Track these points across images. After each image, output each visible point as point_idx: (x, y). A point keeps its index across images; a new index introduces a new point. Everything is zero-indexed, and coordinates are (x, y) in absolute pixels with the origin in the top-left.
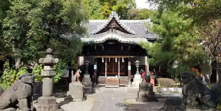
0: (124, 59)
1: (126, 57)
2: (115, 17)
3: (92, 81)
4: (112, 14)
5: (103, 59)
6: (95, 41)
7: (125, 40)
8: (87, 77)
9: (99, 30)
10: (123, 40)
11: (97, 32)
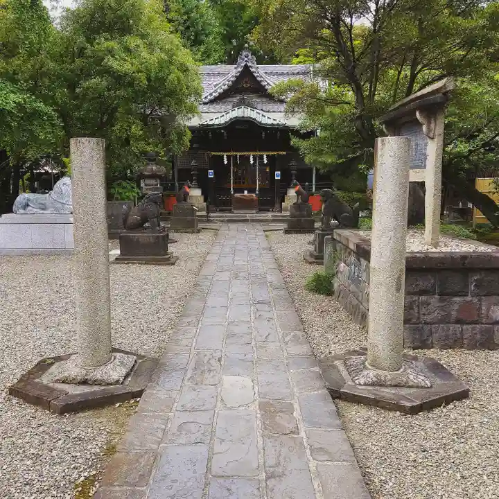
0: (268, 156)
1: (271, 153)
2: (250, 64)
3: (205, 200)
4: (243, 57)
5: (225, 157)
6: (211, 123)
7: (270, 122)
8: (196, 193)
9: (216, 94)
10: (265, 121)
11: (212, 97)
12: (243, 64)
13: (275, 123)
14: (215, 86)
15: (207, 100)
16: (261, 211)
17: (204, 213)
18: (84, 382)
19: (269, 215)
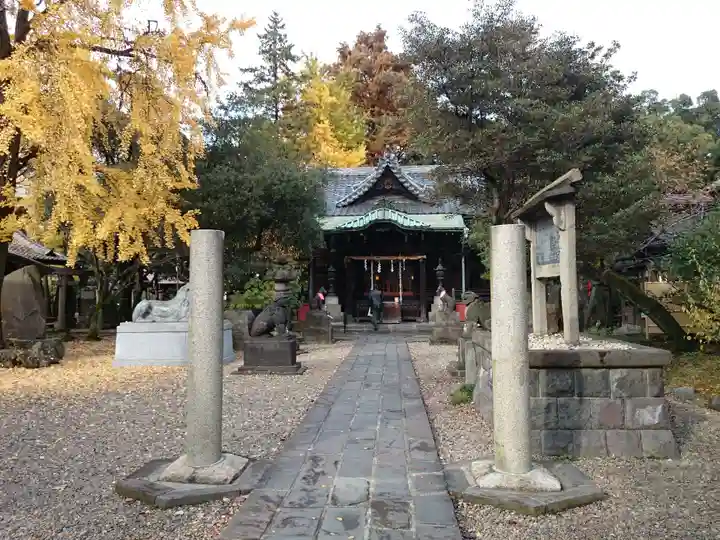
1: (414, 258)
2: (391, 165)
5: (365, 262)
6: (349, 226)
7: (412, 224)
8: (333, 301)
9: (356, 197)
10: (407, 223)
11: (351, 200)
12: (384, 166)
13: (418, 225)
14: (355, 188)
15: (346, 203)
16: (405, 321)
17: (341, 324)
18: (192, 480)
19: (414, 326)
